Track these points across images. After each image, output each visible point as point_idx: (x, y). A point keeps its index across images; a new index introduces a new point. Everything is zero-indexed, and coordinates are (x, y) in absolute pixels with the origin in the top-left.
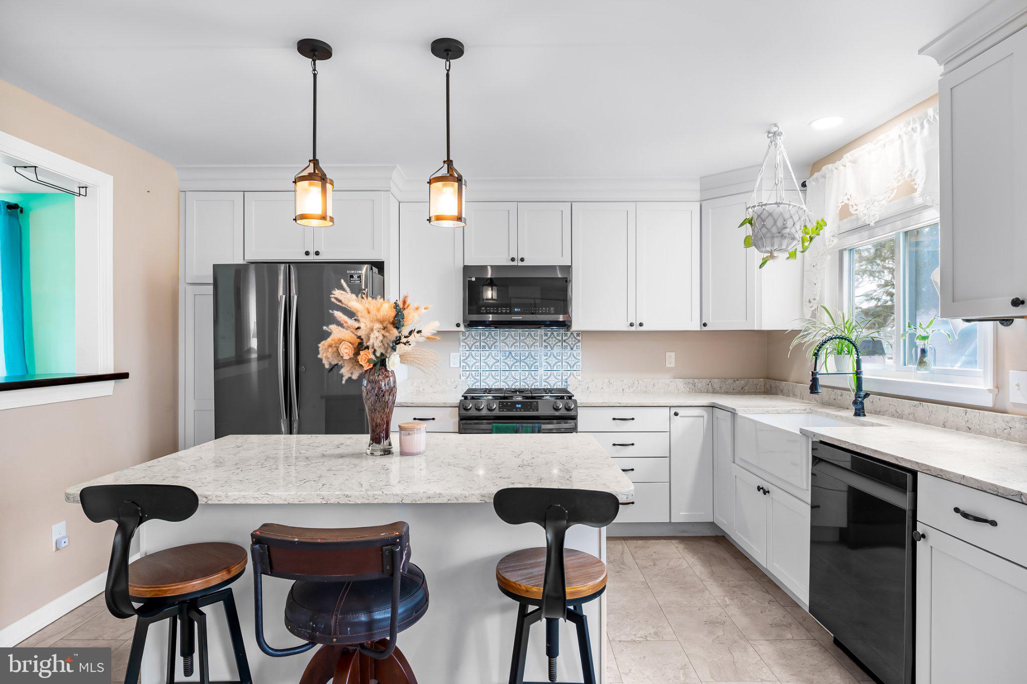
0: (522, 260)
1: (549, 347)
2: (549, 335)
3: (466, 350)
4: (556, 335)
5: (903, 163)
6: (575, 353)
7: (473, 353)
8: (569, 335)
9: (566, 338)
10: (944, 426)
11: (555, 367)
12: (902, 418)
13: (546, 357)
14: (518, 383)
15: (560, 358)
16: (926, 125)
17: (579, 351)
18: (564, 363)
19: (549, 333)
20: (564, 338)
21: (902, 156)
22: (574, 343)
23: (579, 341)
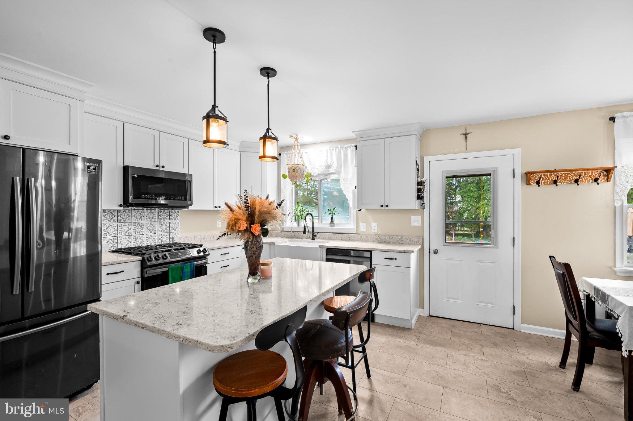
0: (163, 167)
1: (162, 219)
2: (162, 212)
3: (106, 222)
4: (166, 212)
5: (327, 159)
6: (176, 222)
7: (112, 225)
8: (173, 212)
9: (172, 213)
10: (341, 240)
11: (166, 230)
12: (326, 239)
13: (161, 225)
14: (144, 243)
15: (168, 225)
16: (337, 150)
17: (179, 221)
18: (171, 228)
19: (163, 211)
20: (171, 214)
21: (327, 156)
22: (176, 216)
23: (179, 215)
